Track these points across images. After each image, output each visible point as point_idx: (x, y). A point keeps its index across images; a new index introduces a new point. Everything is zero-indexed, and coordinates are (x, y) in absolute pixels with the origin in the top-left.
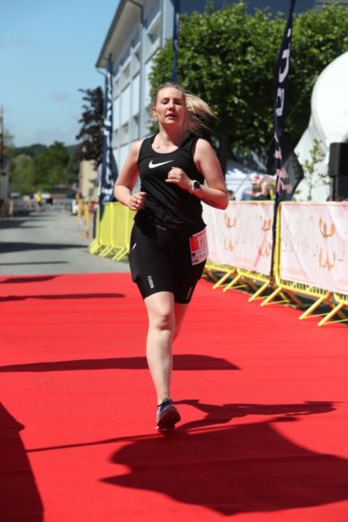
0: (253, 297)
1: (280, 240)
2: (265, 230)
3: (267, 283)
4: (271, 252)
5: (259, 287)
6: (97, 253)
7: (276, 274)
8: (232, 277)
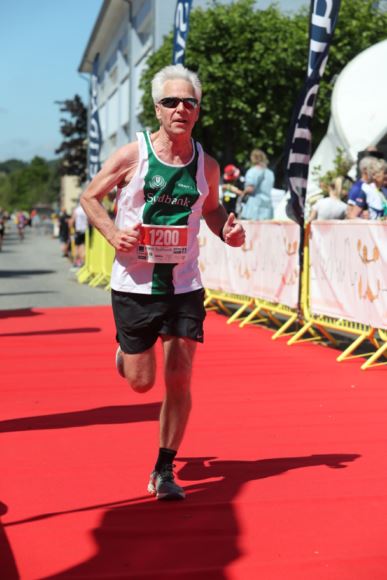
0: (278, 334)
1: (309, 266)
2: (289, 254)
3: (294, 317)
4: (297, 280)
5: (284, 322)
6: (87, 282)
7: (304, 306)
8: (249, 310)
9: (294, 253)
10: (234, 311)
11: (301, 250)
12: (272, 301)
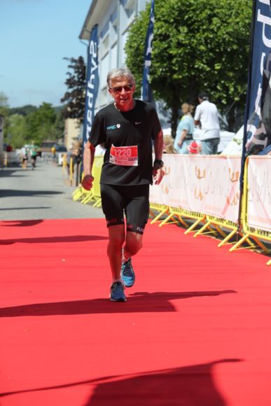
0: (222, 243)
1: (247, 191)
2: (233, 181)
3: (236, 229)
4: (238, 201)
6: (80, 200)
8: (202, 224)
9: (237, 180)
10: (190, 224)
11: (242, 179)
12: (219, 217)
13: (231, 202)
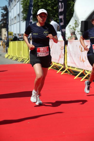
0: (58, 71)
1: (67, 53)
2: (61, 50)
3: (63, 67)
4: (64, 57)
5: (60, 68)
6: (7, 58)
7: (66, 64)
8: (51, 65)
11: (65, 48)
12: (57, 63)
13: (61, 57)
